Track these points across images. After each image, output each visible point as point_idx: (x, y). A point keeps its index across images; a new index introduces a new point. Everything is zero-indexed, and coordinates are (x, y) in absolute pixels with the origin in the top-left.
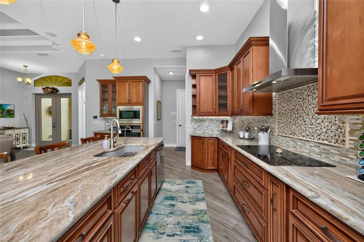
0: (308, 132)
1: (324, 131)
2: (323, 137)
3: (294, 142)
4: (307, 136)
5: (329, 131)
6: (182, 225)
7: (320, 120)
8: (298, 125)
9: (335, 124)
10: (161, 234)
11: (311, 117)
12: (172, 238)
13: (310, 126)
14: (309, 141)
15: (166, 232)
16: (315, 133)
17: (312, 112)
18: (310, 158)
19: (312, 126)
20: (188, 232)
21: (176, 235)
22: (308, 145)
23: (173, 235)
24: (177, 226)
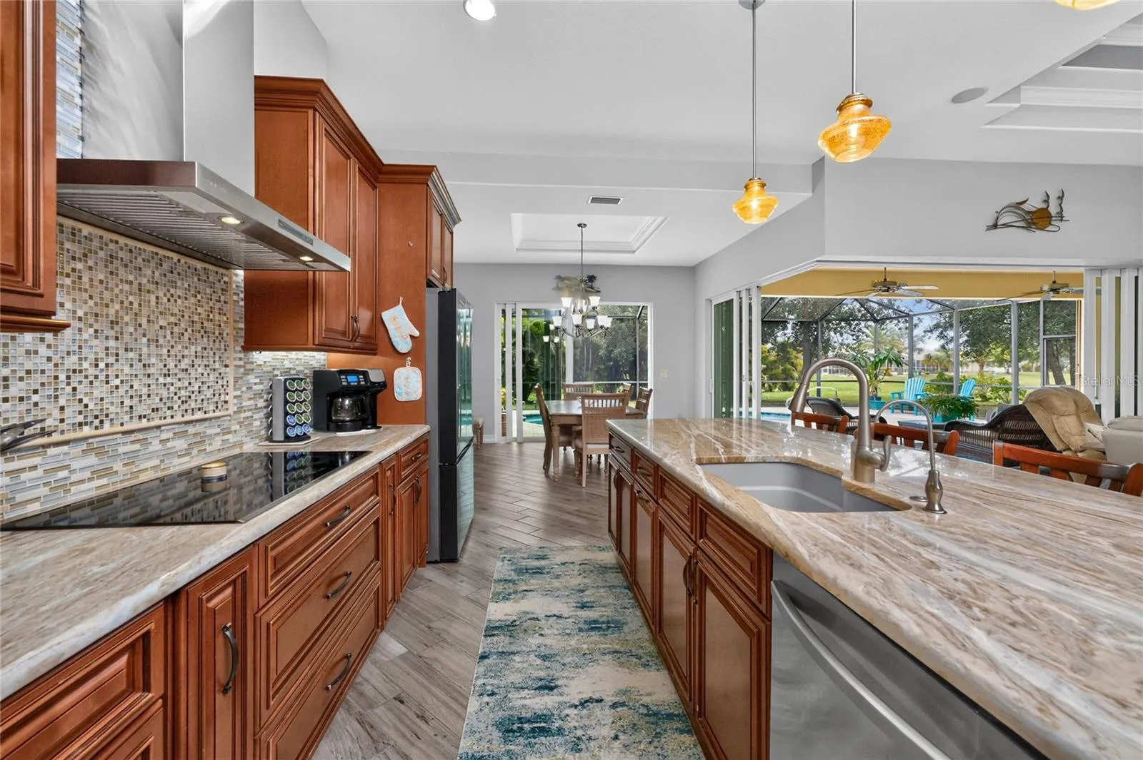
0: (157, 400)
1: (196, 388)
2: (193, 405)
3: (100, 452)
4: (153, 415)
5: (205, 387)
6: (560, 740)
7: (186, 361)
8: (117, 382)
9: (214, 370)
10: (623, 704)
11: (165, 351)
12: (586, 696)
13: (161, 380)
14: (158, 427)
15: (608, 711)
16: (176, 398)
17: (169, 337)
18: (162, 480)
19: (169, 380)
20: (539, 716)
21: (576, 706)
22: (156, 442)
23: (584, 703)
24: (579, 733)
